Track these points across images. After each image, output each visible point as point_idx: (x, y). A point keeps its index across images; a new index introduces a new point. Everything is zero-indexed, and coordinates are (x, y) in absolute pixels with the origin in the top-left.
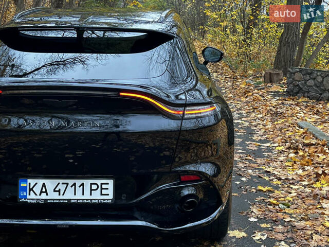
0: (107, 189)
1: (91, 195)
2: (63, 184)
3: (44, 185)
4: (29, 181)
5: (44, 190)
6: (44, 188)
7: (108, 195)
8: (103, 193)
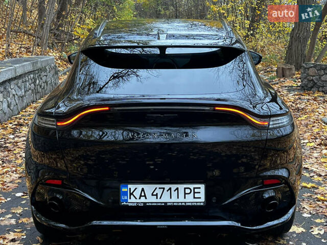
0: (199, 193)
1: (185, 198)
2: (160, 188)
3: (143, 190)
4: (130, 186)
5: (143, 194)
6: (143, 192)
7: (200, 198)
8: (196, 197)
